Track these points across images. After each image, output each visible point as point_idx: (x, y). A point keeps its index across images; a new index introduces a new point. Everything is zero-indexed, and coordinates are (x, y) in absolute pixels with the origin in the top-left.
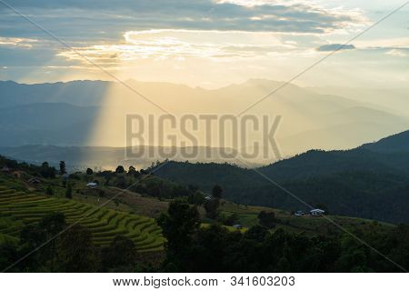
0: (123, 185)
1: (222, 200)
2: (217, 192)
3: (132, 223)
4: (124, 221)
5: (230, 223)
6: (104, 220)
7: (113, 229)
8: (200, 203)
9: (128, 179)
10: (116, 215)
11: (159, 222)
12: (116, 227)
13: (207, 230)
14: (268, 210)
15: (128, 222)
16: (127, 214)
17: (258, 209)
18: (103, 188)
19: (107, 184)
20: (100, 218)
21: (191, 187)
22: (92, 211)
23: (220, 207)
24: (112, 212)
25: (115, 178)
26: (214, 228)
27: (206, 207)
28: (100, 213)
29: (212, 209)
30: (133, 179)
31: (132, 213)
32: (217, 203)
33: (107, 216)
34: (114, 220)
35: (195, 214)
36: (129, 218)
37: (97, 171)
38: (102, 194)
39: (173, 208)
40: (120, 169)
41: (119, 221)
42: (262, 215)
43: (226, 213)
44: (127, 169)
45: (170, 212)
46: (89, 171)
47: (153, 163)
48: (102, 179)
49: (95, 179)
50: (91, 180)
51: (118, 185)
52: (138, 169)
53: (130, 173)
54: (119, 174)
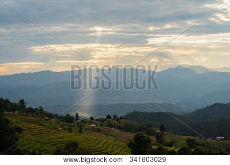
0: (110, 126)
1: (165, 133)
2: (162, 128)
3: (115, 147)
4: (111, 145)
5: (170, 145)
6: (100, 145)
7: (105, 150)
8: (152, 135)
9: (113, 122)
10: (106, 142)
11: (129, 145)
12: (107, 149)
13: (156, 150)
14: (192, 138)
15: (113, 146)
16: (112, 141)
17: (186, 137)
18: (100, 127)
19: (101, 125)
20: (98, 144)
21: (148, 126)
22: (93, 140)
23: (164, 137)
24: (104, 141)
25: (106, 122)
26: (159, 148)
27: (156, 137)
28: (98, 141)
29: (160, 138)
30: (116, 122)
31: (115, 141)
32: (162, 135)
33: (102, 143)
34: (106, 145)
35: (149, 141)
36: (113, 144)
37: (96, 118)
38: (99, 131)
39: (136, 138)
40: (109, 117)
41: (108, 145)
42: (188, 141)
43: (168, 140)
44: (112, 117)
45: (135, 140)
46: (92, 118)
47: (127, 113)
48: (99, 123)
49: (95, 123)
50: (93, 123)
51: (107, 126)
52: (118, 116)
53: (114, 119)
54: (108, 120)
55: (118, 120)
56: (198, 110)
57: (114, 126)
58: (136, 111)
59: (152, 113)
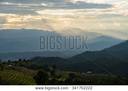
0: (21, 66)
1: (56, 70)
2: (54, 67)
3: (25, 79)
4: (22, 78)
5: (59, 77)
6: (15, 78)
7: (18, 81)
8: (48, 71)
9: (23, 63)
10: (19, 76)
11: (34, 78)
12: (19, 80)
13: (51, 80)
14: (72, 72)
15: (23, 79)
16: (23, 75)
17: (69, 72)
18: (14, 67)
19: (16, 66)
20: (13, 78)
21: (45, 66)
22: (10, 75)
23: (56, 72)
24: (18, 75)
25: (18, 63)
26: (53, 79)
27: (51, 72)
28: (13, 76)
29: (53, 73)
30: (25, 63)
31: (25, 75)
32: (54, 71)
33: (16, 77)
34: (19, 78)
35: (47, 75)
36: (23, 77)
37: (12, 61)
38: (14, 69)
39: (39, 73)
40: (20, 60)
41: (20, 78)
42: (70, 74)
43: (58, 74)
44: (23, 60)
45: (38, 74)
46: (9, 61)
47: (32, 58)
48: (14, 64)
49: (11, 64)
50: (10, 64)
51: (19, 66)
52: (26, 60)
53: (24, 61)
54: (20, 62)
55: (26, 62)
56: (76, 55)
57: (24, 66)
58: (38, 56)
59: (48, 58)
